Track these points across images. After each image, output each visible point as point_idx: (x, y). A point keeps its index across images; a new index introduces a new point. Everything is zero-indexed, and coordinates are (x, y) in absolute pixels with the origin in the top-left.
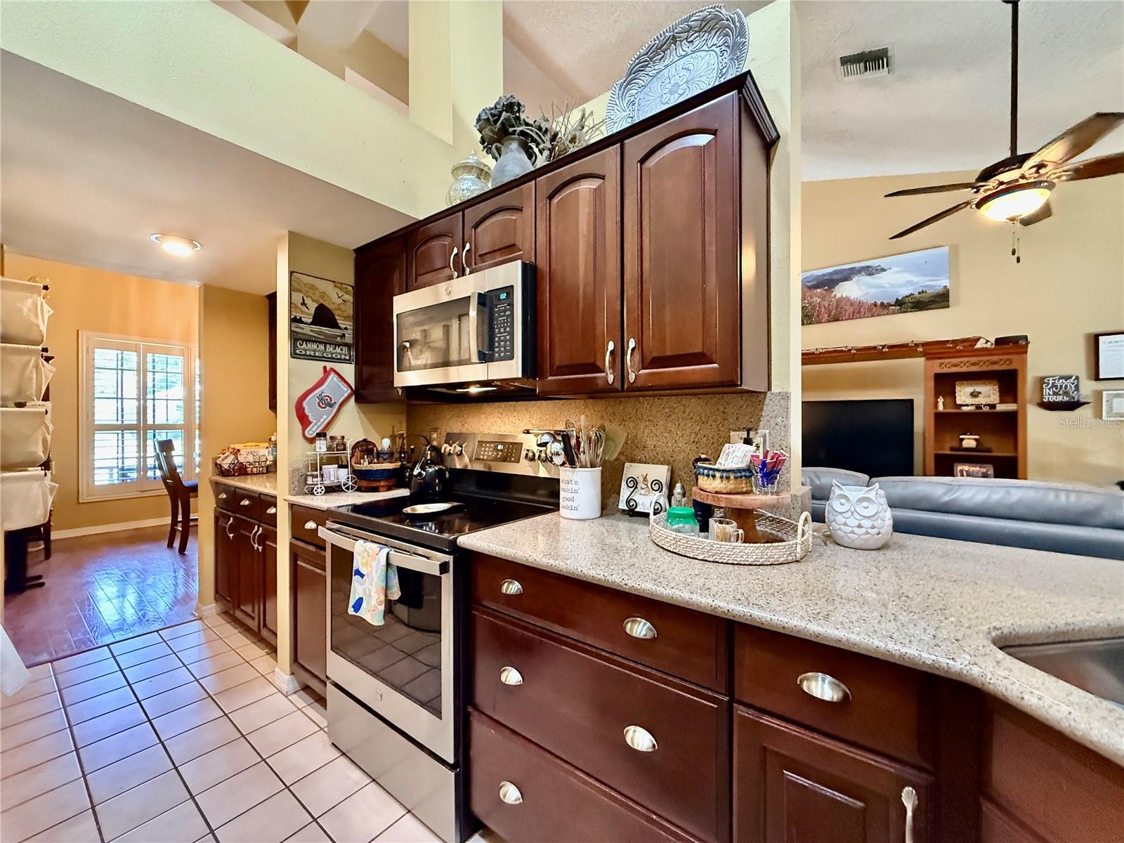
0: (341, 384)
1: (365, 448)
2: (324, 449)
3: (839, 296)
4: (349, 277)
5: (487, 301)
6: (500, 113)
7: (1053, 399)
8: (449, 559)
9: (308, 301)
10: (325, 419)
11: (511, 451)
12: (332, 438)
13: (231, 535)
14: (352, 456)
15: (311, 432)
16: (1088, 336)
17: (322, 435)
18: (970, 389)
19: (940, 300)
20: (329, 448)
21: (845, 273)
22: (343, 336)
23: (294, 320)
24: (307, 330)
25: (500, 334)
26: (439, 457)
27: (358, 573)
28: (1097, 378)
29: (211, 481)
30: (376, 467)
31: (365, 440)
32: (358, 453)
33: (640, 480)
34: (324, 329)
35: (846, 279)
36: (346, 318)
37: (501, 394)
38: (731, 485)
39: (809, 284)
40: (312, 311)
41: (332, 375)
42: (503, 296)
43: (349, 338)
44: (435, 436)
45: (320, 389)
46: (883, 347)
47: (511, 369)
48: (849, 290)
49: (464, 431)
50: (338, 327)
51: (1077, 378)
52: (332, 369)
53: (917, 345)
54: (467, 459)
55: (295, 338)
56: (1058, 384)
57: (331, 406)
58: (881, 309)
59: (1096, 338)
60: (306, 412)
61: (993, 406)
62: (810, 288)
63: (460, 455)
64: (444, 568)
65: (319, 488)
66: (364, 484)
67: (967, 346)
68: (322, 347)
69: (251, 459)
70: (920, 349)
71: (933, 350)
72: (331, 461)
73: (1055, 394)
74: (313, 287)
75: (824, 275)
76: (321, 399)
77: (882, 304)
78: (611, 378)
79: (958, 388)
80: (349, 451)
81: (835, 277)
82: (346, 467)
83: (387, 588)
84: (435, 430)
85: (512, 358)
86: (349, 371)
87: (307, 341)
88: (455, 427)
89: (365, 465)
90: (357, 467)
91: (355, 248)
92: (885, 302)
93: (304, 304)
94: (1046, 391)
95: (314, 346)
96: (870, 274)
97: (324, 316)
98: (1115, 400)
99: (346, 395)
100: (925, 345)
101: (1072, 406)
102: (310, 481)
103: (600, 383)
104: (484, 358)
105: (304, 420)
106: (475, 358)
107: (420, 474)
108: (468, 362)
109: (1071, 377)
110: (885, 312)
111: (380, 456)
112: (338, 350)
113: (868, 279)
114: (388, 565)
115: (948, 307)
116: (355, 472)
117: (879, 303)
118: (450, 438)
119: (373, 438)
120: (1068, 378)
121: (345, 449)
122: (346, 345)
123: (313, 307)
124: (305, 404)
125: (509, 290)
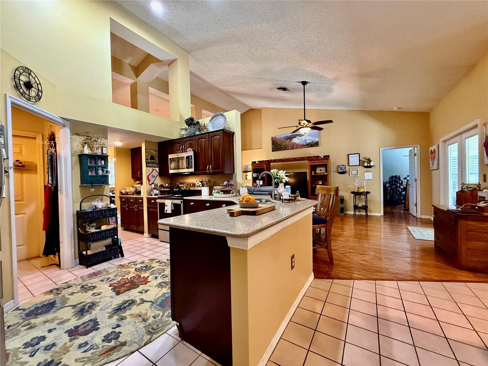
0: (156, 172)
1: (162, 186)
2: (154, 186)
3: (293, 142)
4: (157, 149)
5: (188, 158)
6: (189, 121)
7: (340, 171)
8: (182, 201)
9: (149, 155)
10: (153, 180)
11: (194, 185)
12: (155, 184)
13: (127, 209)
14: (159, 188)
15: (151, 183)
16: (347, 154)
17: (153, 183)
18: (320, 169)
19: (316, 144)
20: (155, 186)
21: (294, 136)
22: (156, 162)
23: (146, 159)
24: (149, 161)
25: (190, 164)
26: (178, 187)
27: (166, 205)
28: (349, 166)
29: (119, 196)
30: (165, 190)
31: (162, 184)
32: (160, 187)
33: (216, 189)
34: (152, 160)
35: (295, 137)
36: (156, 158)
37: (191, 174)
38: (223, 187)
39: (286, 138)
40: (150, 157)
41: (154, 170)
42: (190, 157)
43: (157, 162)
44: (177, 183)
45: (152, 174)
46: (298, 158)
47: (192, 170)
48: (296, 140)
49: (184, 182)
50: (155, 160)
51: (345, 165)
52: (154, 169)
53: (305, 157)
54: (185, 187)
55: (147, 163)
56: (341, 167)
57: (154, 177)
58: (303, 146)
59: (349, 155)
60: (150, 178)
61: (324, 173)
62: (286, 139)
63: (183, 187)
64: (181, 202)
65: (153, 194)
66: (162, 193)
67: (317, 158)
68: (152, 164)
69: (129, 191)
70: (306, 159)
71: (310, 159)
72: (155, 189)
73: (341, 170)
74: (150, 152)
75: (289, 136)
76: (152, 176)
77: (303, 145)
78: (208, 172)
79: (317, 169)
80: (159, 187)
81: (292, 136)
82: (158, 190)
83: (172, 207)
84: (177, 182)
85: (192, 168)
86: (157, 169)
87: (149, 163)
88: (182, 181)
89: (162, 189)
90: (161, 190)
91: (158, 142)
92: (304, 144)
93: (148, 155)
94: (339, 169)
95: (150, 164)
96: (300, 136)
97: (152, 158)
98: (353, 171)
99: (157, 175)
100: (307, 157)
101: (344, 173)
102: (151, 193)
103: (207, 172)
104: (187, 168)
105: (149, 180)
106: (186, 168)
107: (175, 190)
108: (184, 168)
109: (344, 165)
110: (304, 147)
111: (166, 188)
112: (155, 165)
113: (300, 138)
114: (172, 203)
115: (318, 146)
116: (160, 191)
117: (302, 144)
118: (181, 183)
119: (163, 184)
120: (343, 166)
121: (158, 186)
122: (157, 163)
123: (150, 156)
124: (149, 177)
125: (191, 156)
